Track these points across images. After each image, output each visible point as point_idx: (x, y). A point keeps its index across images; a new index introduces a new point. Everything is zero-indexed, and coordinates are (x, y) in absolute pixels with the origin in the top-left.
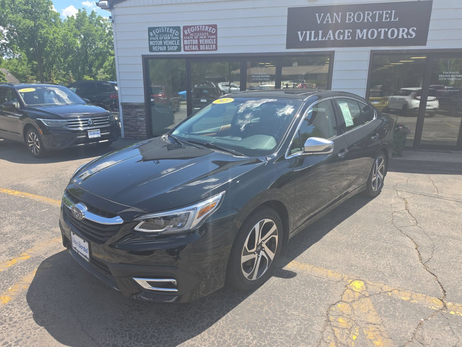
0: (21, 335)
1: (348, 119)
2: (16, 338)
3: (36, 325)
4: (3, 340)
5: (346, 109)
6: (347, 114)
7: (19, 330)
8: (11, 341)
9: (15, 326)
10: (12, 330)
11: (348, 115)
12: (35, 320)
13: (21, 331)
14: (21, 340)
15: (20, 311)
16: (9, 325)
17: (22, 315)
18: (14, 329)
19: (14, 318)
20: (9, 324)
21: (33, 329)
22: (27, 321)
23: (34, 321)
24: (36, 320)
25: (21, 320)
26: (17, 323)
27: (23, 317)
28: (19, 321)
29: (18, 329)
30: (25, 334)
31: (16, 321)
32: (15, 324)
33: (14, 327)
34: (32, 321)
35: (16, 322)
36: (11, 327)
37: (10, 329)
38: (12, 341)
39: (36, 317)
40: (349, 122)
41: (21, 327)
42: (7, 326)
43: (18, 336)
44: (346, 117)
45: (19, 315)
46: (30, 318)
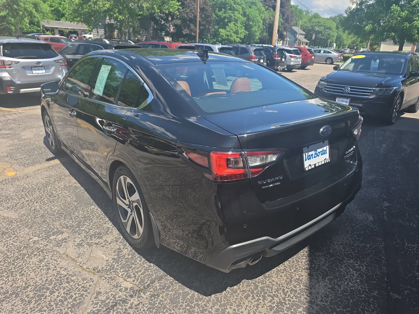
1: (100, 85)
5: (104, 73)
6: (102, 79)
11: (102, 81)
40: (99, 90)
44: (99, 82)
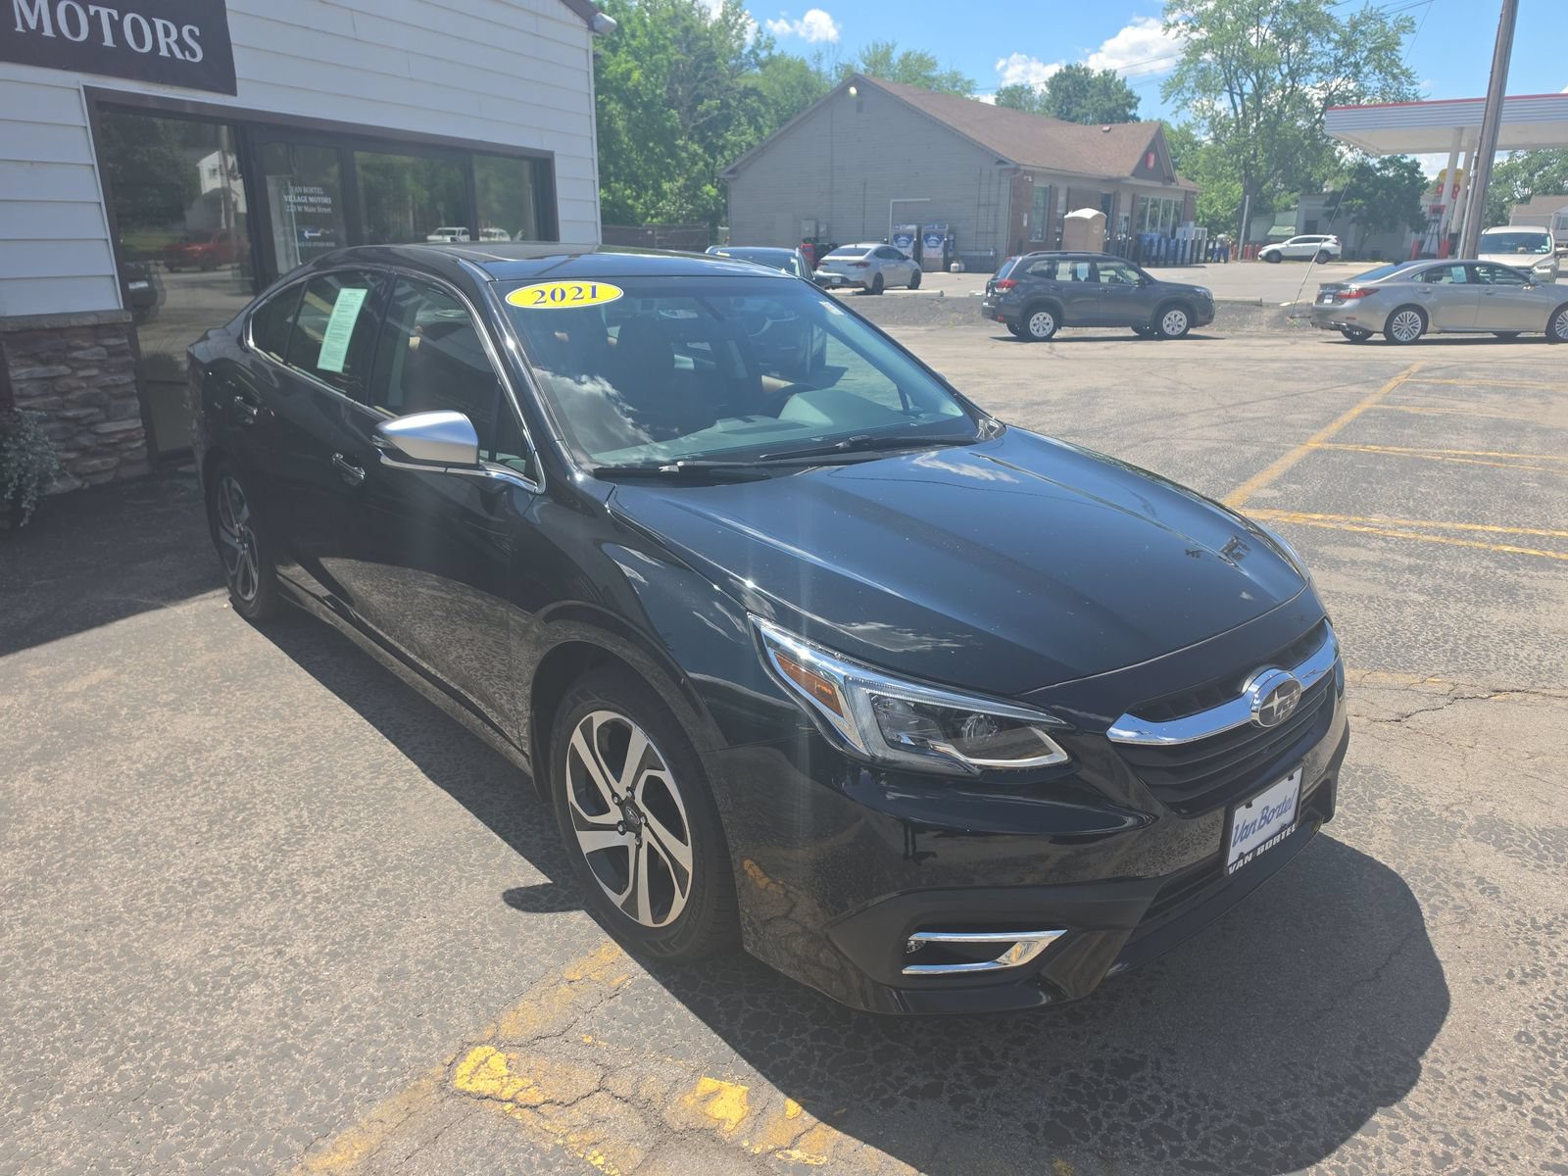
0: (1487, 1101)
2: (1504, 1108)
3: (1425, 1081)
4: (1536, 1140)
7: (1471, 1115)
8: (1525, 1115)
9: (1464, 1134)
10: (1486, 1133)
12: (1407, 1091)
13: (1470, 1107)
14: (1500, 1092)
15: (1393, 1152)
16: (1472, 1152)
17: (1408, 1136)
18: (1475, 1130)
19: (1432, 1154)
20: (1467, 1153)
21: (1443, 1083)
22: (1422, 1111)
23: (1414, 1092)
24: (1403, 1088)
25: (1429, 1128)
26: (1447, 1135)
27: (1413, 1129)
28: (1435, 1133)
29: (1469, 1119)
30: (1475, 1094)
31: (1441, 1141)
32: (1455, 1136)
33: (1468, 1135)
34: (1412, 1098)
35: (1448, 1140)
36: (1475, 1144)
37: (1484, 1141)
38: (1522, 1114)
39: (1392, 1094)
41: (1457, 1115)
42: (1477, 1155)
43: (1494, 1108)
45: (1413, 1144)
46: (1406, 1108)
